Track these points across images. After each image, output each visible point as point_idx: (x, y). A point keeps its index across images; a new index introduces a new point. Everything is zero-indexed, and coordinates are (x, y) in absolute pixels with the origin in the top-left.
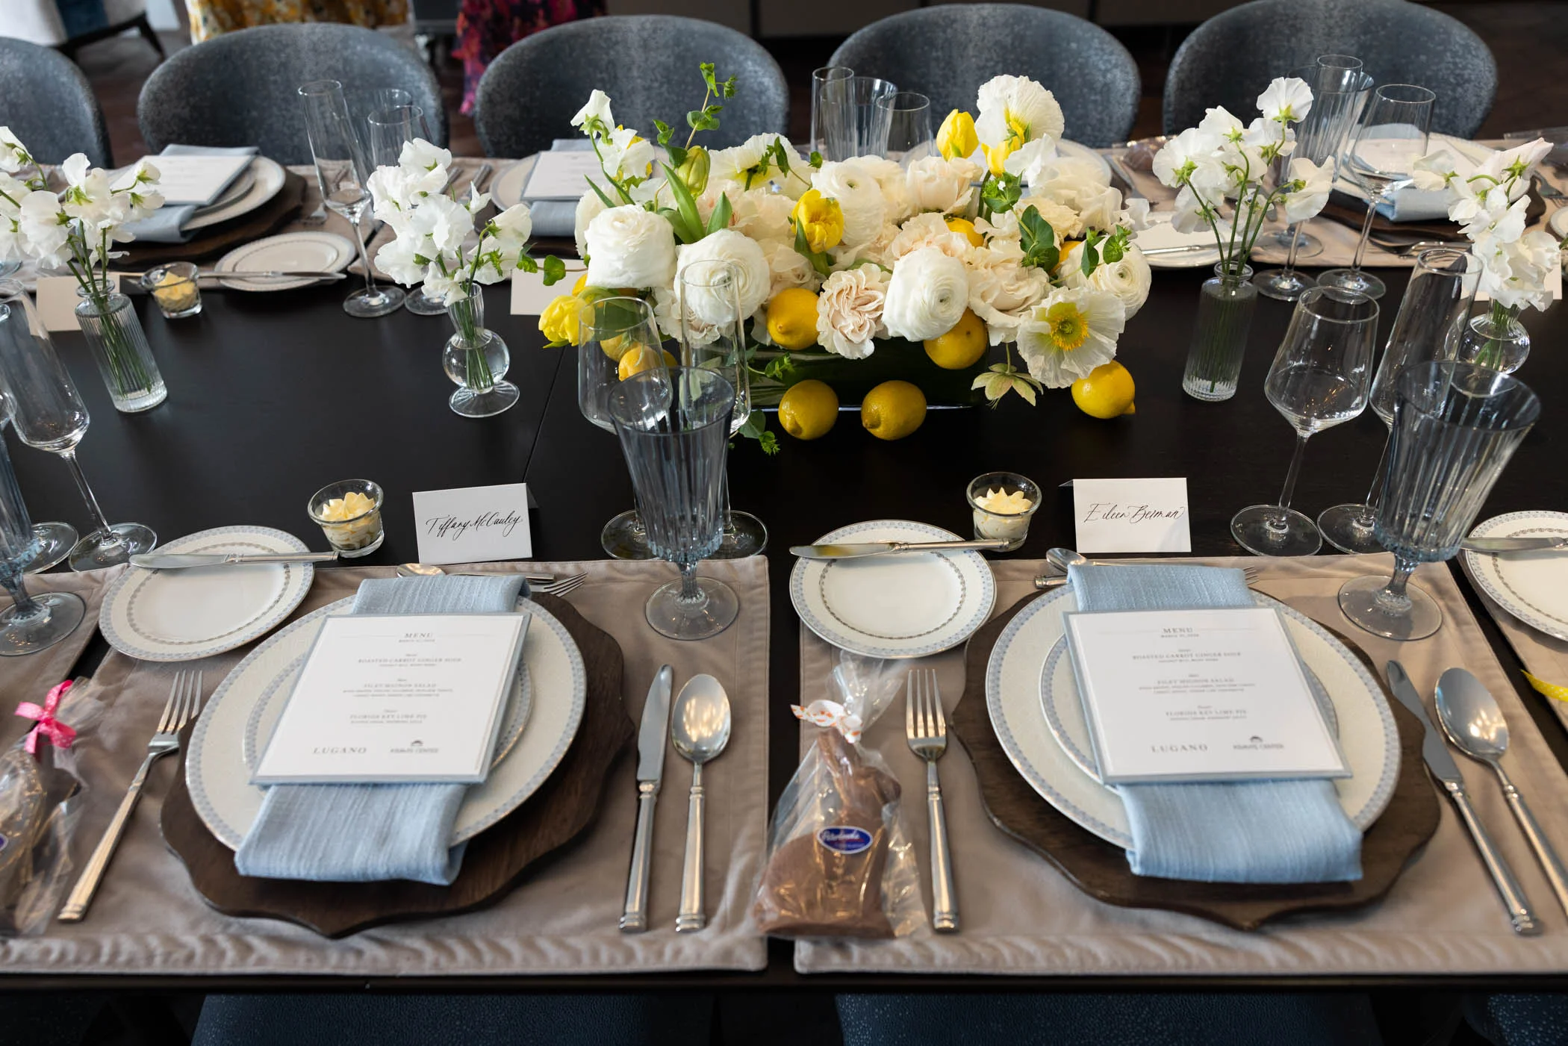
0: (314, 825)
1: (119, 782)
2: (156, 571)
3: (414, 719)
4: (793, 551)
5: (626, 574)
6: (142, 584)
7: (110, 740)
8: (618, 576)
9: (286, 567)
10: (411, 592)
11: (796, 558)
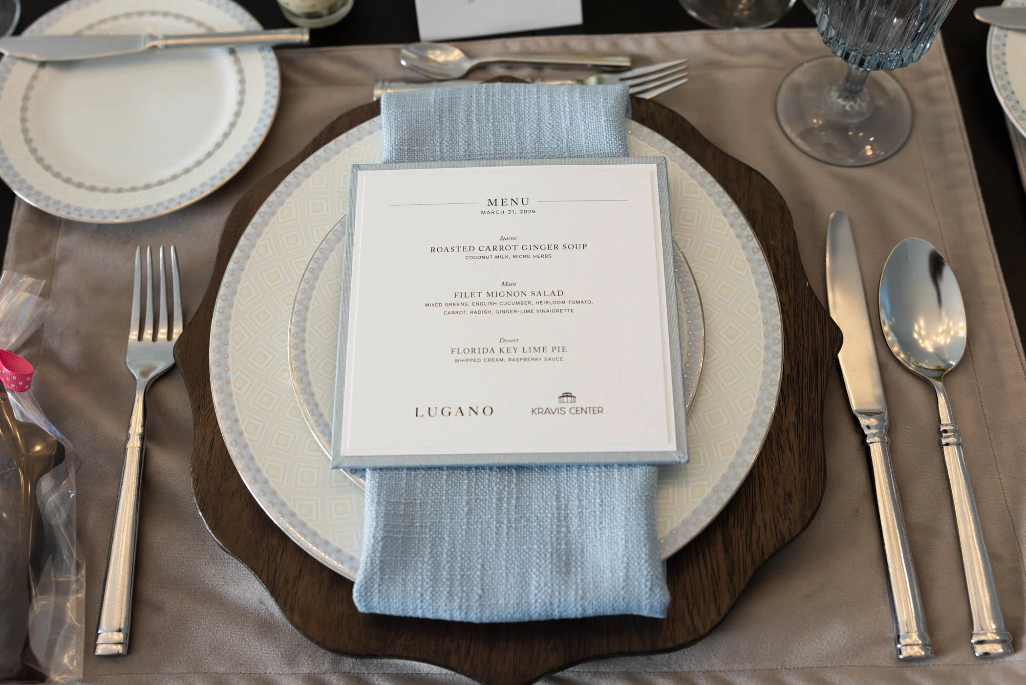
0: (453, 541)
1: (107, 425)
2: (42, 64)
3: (549, 354)
4: (979, 15)
5: (732, 54)
6: (30, 87)
7: (69, 352)
8: (724, 57)
9: (232, 52)
10: (462, 116)
11: (985, 28)
